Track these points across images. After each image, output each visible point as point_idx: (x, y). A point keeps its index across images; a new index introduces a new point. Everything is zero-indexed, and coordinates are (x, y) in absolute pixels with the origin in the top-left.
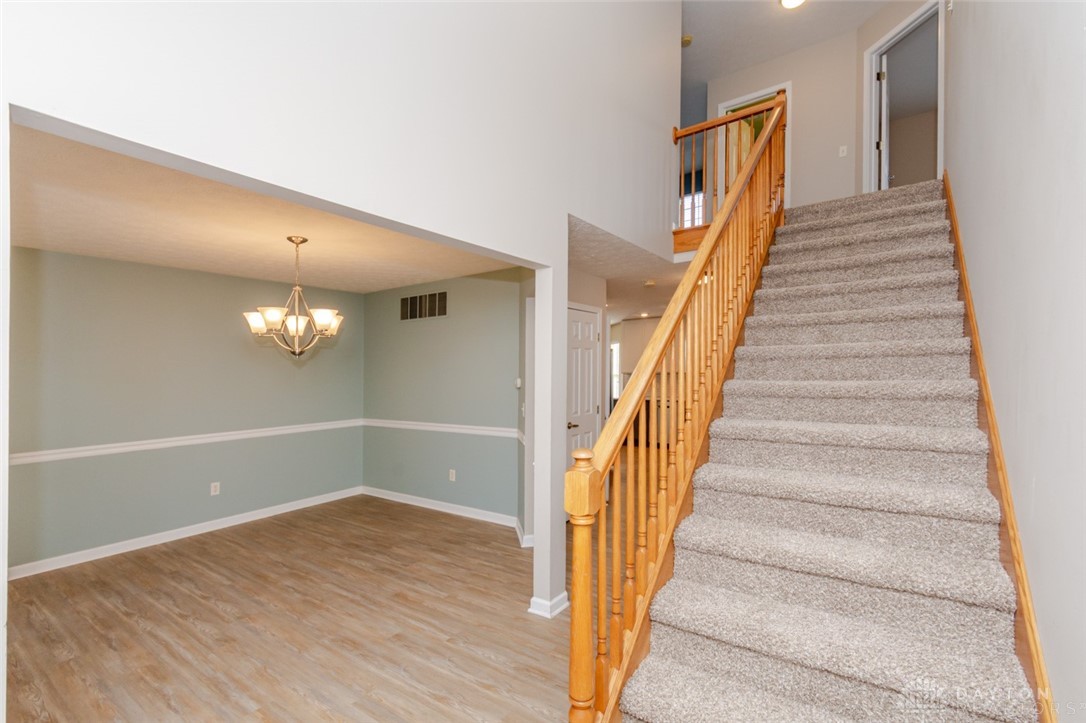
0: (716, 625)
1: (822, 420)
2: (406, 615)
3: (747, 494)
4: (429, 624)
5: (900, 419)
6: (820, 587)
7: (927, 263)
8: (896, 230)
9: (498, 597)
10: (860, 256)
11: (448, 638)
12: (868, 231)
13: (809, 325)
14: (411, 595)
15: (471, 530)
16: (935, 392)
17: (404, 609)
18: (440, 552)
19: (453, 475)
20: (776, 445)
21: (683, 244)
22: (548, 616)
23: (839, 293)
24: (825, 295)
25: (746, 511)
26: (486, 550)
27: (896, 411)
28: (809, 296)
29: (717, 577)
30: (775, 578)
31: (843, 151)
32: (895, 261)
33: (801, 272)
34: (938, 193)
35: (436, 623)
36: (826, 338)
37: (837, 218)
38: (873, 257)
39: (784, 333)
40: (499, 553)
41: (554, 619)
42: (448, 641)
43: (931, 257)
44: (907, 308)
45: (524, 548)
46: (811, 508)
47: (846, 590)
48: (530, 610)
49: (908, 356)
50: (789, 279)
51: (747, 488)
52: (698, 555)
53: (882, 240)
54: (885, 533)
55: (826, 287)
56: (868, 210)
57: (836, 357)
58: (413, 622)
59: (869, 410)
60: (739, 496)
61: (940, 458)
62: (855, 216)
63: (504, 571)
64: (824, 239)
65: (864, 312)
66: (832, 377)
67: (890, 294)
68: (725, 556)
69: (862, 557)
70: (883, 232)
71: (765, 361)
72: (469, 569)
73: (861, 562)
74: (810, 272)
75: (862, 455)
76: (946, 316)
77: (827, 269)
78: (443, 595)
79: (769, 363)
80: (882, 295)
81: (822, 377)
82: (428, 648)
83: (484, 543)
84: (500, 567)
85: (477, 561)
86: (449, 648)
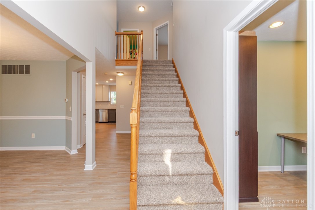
0: (153, 150)
1: (161, 107)
2: (34, 184)
3: (151, 123)
4: (47, 184)
5: (174, 106)
6: (169, 139)
7: (172, 76)
8: (166, 68)
9: (70, 169)
10: (161, 73)
11: (58, 185)
12: (160, 68)
13: (154, 86)
14: (31, 178)
15: (45, 153)
16: (180, 100)
17: (31, 183)
18: (37, 163)
19: (33, 136)
20: (154, 112)
21: (118, 64)
22: (92, 170)
23: (159, 80)
24: (156, 80)
25: (151, 127)
26: (57, 158)
27: (174, 104)
28: (153, 80)
29: (148, 142)
30: (160, 139)
31: (150, 49)
32: (167, 75)
33: (150, 75)
34: (171, 63)
35: (50, 183)
36: (158, 89)
37: (154, 64)
38: (163, 73)
39: (149, 88)
40: (63, 158)
41: (94, 170)
42: (58, 186)
43: (173, 75)
44: (171, 84)
45: (72, 155)
46: (164, 124)
47: (173, 138)
48: (84, 170)
49: (174, 93)
50: (147, 76)
51: (151, 121)
52: (144, 138)
53: (164, 70)
54: (177, 127)
55: (156, 79)
56: (159, 63)
57: (161, 93)
58: (39, 185)
59: (169, 104)
60: (149, 124)
61: (183, 112)
62: (158, 64)
63: (68, 162)
64: (152, 68)
65: (165, 84)
66: (161, 98)
67: (168, 81)
68: (150, 136)
69: (176, 131)
70: (164, 68)
71: (147, 94)
72: (53, 165)
73: (176, 132)
74: (152, 75)
75: (170, 113)
76: (178, 86)
77: (155, 75)
78: (47, 174)
79: (148, 94)
80: (166, 81)
81: (159, 98)
82: (51, 190)
83: (55, 156)
84: (65, 162)
85: (55, 162)
86: (60, 188)
